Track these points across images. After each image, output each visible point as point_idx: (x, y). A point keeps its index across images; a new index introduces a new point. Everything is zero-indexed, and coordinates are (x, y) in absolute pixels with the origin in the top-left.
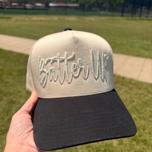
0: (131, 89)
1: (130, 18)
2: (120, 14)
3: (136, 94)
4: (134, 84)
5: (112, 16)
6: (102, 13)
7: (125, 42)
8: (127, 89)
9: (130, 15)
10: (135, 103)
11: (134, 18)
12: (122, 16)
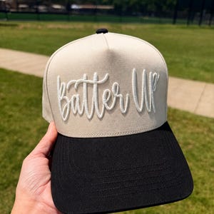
0: (185, 126)
1: (186, 26)
2: (172, 20)
3: (192, 133)
4: (190, 119)
5: (160, 22)
6: (146, 18)
7: (177, 60)
8: (179, 126)
9: (186, 21)
10: (190, 147)
11: (191, 26)
12: (174, 23)
